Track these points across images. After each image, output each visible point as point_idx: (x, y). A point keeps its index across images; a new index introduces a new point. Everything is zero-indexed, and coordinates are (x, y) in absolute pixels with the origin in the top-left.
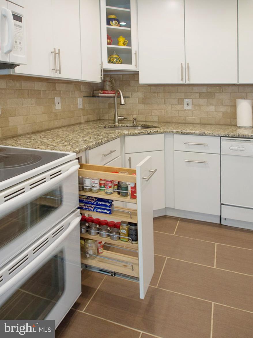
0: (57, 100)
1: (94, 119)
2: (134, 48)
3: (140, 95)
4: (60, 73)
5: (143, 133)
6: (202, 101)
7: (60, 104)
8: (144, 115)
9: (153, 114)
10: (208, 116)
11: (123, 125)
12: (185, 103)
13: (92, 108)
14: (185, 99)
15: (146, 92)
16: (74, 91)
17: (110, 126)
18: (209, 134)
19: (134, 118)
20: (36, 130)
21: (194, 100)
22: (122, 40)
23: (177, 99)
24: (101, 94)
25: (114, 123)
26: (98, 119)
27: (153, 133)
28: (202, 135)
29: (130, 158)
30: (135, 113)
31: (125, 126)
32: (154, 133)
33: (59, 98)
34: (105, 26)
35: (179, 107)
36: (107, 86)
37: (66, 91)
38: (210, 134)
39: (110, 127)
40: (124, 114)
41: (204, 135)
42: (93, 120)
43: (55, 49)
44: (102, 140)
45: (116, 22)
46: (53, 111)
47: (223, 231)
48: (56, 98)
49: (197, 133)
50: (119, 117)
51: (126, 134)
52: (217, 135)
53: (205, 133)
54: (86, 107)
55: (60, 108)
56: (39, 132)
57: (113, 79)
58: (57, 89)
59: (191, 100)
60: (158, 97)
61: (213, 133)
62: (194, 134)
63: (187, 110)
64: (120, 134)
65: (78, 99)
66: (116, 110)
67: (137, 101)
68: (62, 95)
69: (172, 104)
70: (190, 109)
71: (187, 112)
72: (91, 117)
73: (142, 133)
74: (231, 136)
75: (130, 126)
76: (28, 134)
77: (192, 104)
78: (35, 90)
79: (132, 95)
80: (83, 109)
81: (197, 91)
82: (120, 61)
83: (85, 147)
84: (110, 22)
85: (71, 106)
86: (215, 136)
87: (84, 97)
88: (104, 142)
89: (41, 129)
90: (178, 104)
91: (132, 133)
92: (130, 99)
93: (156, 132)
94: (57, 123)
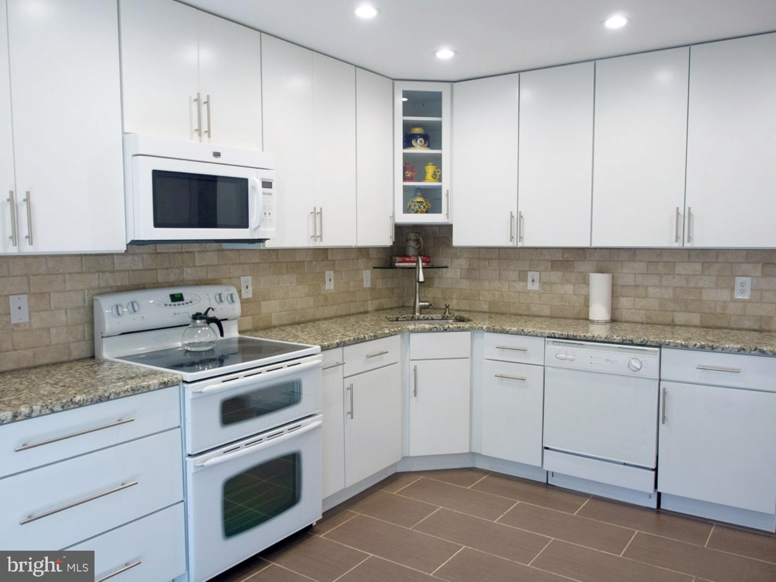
0: (329, 274)
1: (392, 306)
2: (445, 185)
3: (463, 263)
4: (321, 240)
5: (437, 328)
6: (555, 276)
7: (333, 281)
8: (468, 300)
9: (481, 298)
10: (563, 303)
11: (427, 316)
12: (530, 279)
13: (389, 287)
14: (529, 272)
15: (473, 259)
16: (357, 259)
17: (405, 317)
18: (529, 332)
19: (446, 305)
20: (296, 321)
21: (542, 273)
22: (430, 169)
23: (518, 272)
24: (399, 262)
25: (414, 313)
26: (401, 305)
27: (453, 329)
28: (521, 334)
29: (415, 367)
30: (455, 296)
31: (430, 318)
32: (455, 329)
33: (332, 272)
34: (400, 150)
35: (519, 286)
36: (411, 248)
37: (343, 260)
38: (531, 333)
39: (405, 319)
40: (440, 298)
41: (523, 333)
42: (389, 307)
43: (315, 208)
44: (366, 335)
45: (421, 141)
46: (322, 292)
47: (551, 493)
48: (326, 272)
49: (513, 331)
50: (421, 304)
51: (410, 329)
52: (540, 335)
53: (524, 331)
54: (377, 284)
55: (332, 287)
56: (299, 323)
57: (420, 236)
58: (330, 258)
59: (538, 273)
60: (490, 268)
61: (534, 331)
62: (510, 332)
63: (531, 291)
64: (399, 329)
65: (364, 272)
66: (417, 291)
67: (459, 274)
68: (336, 267)
69: (511, 281)
70: (536, 291)
71: (532, 294)
72: (387, 303)
73: (435, 329)
74: (557, 336)
75: (437, 318)
76: (284, 325)
77: (540, 282)
78: (296, 262)
79: (451, 262)
80: (373, 289)
81: (548, 258)
82: (424, 207)
83: (338, 341)
84: (411, 141)
85: (352, 284)
86: (536, 336)
87: (374, 268)
88: (369, 338)
89: (303, 319)
90: (519, 281)
91: (420, 328)
92: (449, 270)
93: (458, 328)
94: (328, 311)
